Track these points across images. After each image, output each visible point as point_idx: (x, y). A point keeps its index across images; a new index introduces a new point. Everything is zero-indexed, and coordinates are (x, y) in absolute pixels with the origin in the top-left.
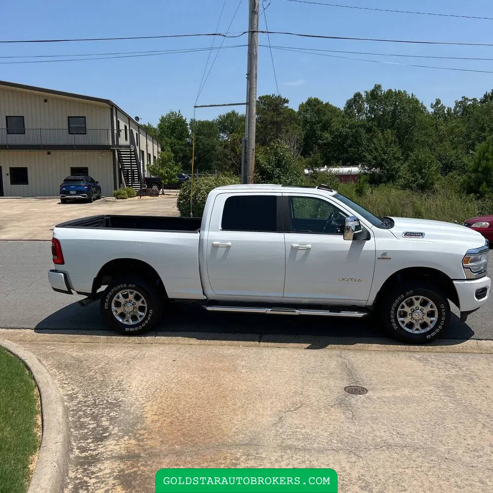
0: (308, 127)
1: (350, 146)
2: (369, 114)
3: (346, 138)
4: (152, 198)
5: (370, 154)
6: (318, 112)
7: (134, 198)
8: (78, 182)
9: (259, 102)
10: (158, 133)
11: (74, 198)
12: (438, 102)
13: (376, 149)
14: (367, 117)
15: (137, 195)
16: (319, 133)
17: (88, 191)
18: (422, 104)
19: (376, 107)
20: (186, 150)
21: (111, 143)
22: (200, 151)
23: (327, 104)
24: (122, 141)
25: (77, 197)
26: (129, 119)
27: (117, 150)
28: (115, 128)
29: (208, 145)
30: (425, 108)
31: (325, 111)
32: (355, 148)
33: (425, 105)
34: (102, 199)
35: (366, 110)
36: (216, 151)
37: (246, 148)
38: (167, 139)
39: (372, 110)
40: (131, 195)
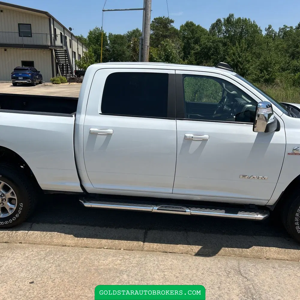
0: (185, 41)
1: (212, 54)
2: (225, 34)
3: (210, 49)
4: (78, 84)
5: (229, 58)
6: (192, 32)
7: (66, 84)
8: (24, 71)
9: (154, 22)
10: (88, 41)
11: (22, 83)
12: (270, 27)
13: (234, 54)
14: (224, 36)
15: (68, 82)
16: (193, 45)
17: (32, 78)
18: (259, 28)
19: (230, 29)
20: (106, 54)
21: (49, 44)
22: (115, 55)
23: (198, 26)
24: (58, 43)
25: (24, 81)
26: (64, 28)
27: (54, 49)
28: (53, 33)
29: (120, 51)
30: (261, 31)
31: (197, 31)
32: (215, 56)
33: (261, 28)
34: (43, 84)
35: (224, 31)
36: (125, 55)
37: (142, 45)
38: (93, 46)
39: (227, 31)
40: (63, 82)
